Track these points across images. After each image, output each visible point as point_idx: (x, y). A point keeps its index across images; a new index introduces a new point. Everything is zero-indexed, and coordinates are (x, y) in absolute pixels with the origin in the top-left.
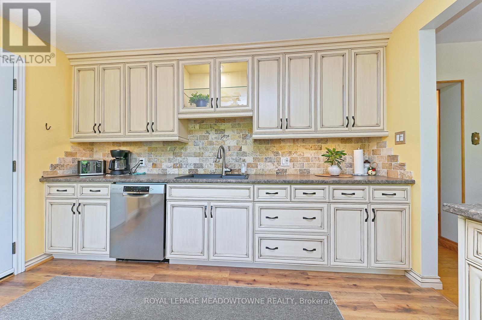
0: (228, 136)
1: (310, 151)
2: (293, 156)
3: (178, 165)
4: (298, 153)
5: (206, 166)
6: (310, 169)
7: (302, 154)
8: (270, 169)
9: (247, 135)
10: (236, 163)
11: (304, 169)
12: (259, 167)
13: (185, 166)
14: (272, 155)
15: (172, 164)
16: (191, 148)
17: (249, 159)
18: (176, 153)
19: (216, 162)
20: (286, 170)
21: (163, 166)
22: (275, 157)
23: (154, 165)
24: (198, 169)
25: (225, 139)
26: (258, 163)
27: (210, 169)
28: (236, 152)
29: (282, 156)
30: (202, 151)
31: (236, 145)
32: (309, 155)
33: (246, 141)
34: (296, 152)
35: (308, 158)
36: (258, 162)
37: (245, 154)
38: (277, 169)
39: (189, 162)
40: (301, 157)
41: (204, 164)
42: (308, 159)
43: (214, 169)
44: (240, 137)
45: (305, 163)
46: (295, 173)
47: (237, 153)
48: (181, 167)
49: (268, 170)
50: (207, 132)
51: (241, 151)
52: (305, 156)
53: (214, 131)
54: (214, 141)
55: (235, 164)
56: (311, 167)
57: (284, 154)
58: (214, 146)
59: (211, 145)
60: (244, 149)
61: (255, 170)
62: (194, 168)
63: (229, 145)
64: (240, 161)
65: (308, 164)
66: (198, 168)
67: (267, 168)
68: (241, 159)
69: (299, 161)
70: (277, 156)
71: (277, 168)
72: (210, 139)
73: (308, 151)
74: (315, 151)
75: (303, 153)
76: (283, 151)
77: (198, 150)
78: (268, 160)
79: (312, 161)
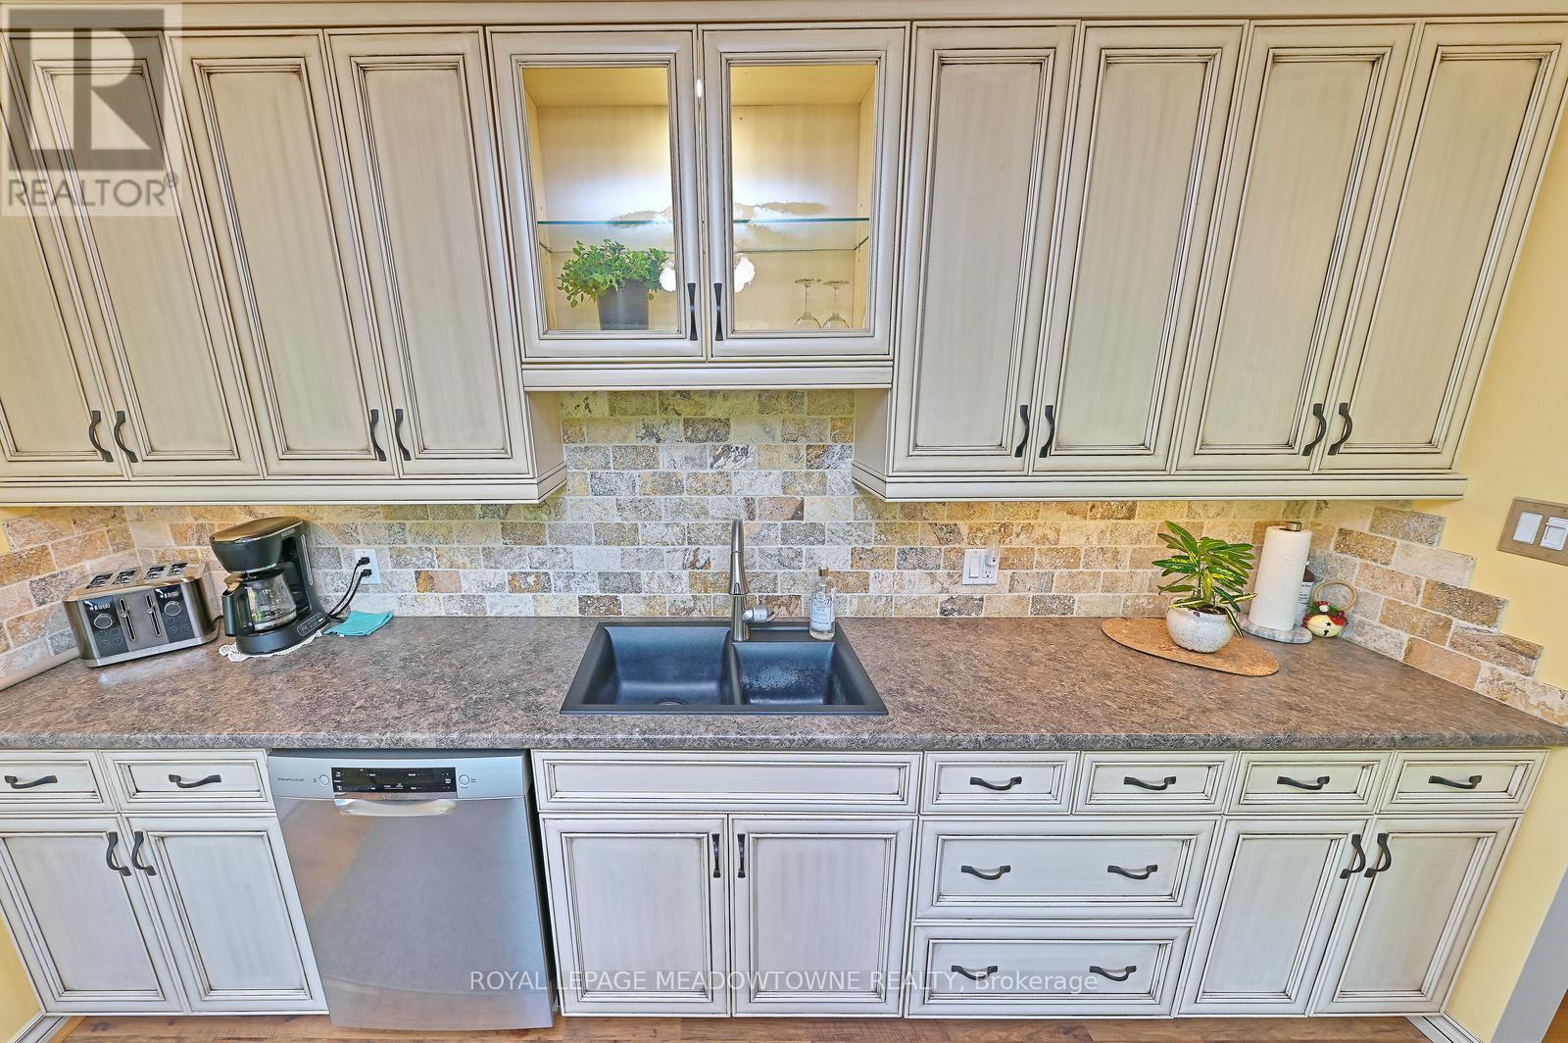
0: (745, 452)
1: (1084, 522)
2: (1016, 543)
3: (531, 579)
4: (1038, 533)
5: (654, 585)
6: (1076, 596)
7: (1052, 536)
8: (915, 596)
9: (826, 449)
10: (780, 572)
11: (1053, 597)
12: (873, 591)
13: (560, 584)
14: (930, 541)
15: (502, 575)
16: (581, 507)
17: (835, 557)
18: (514, 526)
19: (693, 565)
20: (981, 599)
21: (465, 585)
22: (943, 548)
23: (426, 580)
24: (621, 597)
25: (728, 465)
26: (872, 572)
27: (668, 597)
28: (779, 523)
29: (972, 543)
30: (631, 518)
31: (778, 492)
32: (1079, 541)
33: (824, 476)
34: (1028, 528)
35: (1076, 551)
36: (872, 567)
37: (816, 534)
38: (944, 597)
39: (579, 566)
40: (1047, 546)
41: (643, 573)
42: (1072, 556)
43: (689, 595)
44: (798, 459)
45: (1057, 572)
46: (1016, 612)
47: (785, 529)
48: (546, 589)
49: (908, 600)
50: (650, 433)
51: (801, 518)
52: (1065, 541)
53: (678, 429)
54: (683, 472)
55: (775, 578)
56: (1078, 589)
57: (980, 534)
58: (685, 496)
59: (668, 490)
60: (816, 510)
61: (855, 602)
62: (603, 590)
63: (750, 494)
64: (796, 563)
65: (1071, 576)
66: (618, 590)
67: (905, 593)
68: (799, 554)
69: (1038, 563)
70: (948, 542)
71: (947, 593)
72: (664, 466)
73: (1078, 521)
74: (1102, 524)
75: (1058, 531)
76: (975, 522)
77: (615, 512)
78: (913, 560)
79: (1086, 565)
